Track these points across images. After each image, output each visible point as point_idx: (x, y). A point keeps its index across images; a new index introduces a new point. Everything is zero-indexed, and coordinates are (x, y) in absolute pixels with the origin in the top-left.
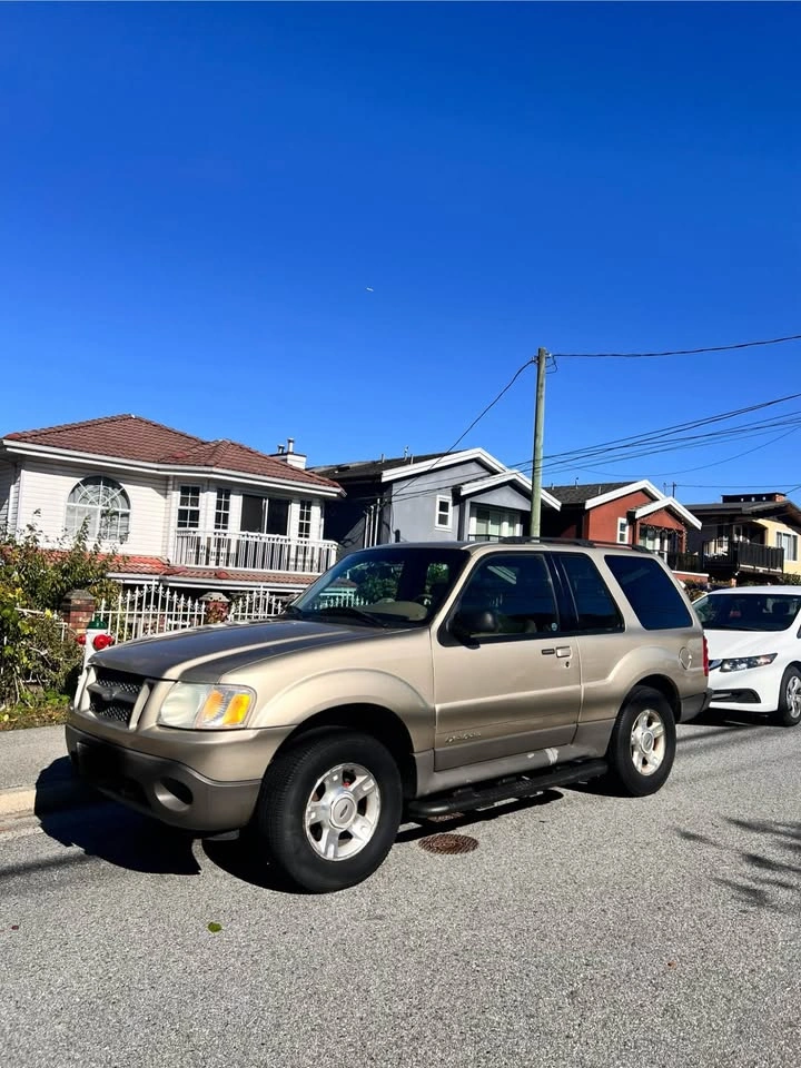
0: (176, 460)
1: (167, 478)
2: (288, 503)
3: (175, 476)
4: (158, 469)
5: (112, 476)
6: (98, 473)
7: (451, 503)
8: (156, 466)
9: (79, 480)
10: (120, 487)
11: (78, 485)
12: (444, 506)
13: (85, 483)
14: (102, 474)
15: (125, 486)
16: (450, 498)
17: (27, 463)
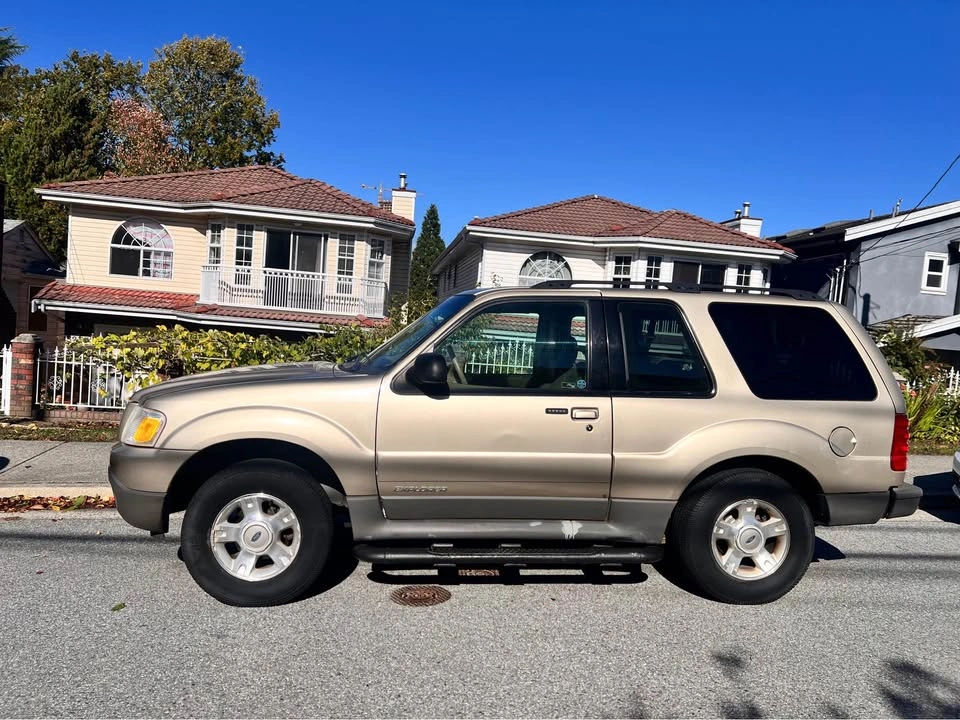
0: (613, 232)
1: (605, 249)
2: (723, 268)
3: (611, 248)
4: (593, 242)
5: (557, 251)
6: (543, 249)
7: (946, 262)
8: (591, 239)
9: (528, 256)
10: (564, 260)
11: (528, 261)
12: (936, 265)
13: (535, 258)
14: (548, 250)
15: (567, 259)
16: (946, 255)
17: (488, 244)
